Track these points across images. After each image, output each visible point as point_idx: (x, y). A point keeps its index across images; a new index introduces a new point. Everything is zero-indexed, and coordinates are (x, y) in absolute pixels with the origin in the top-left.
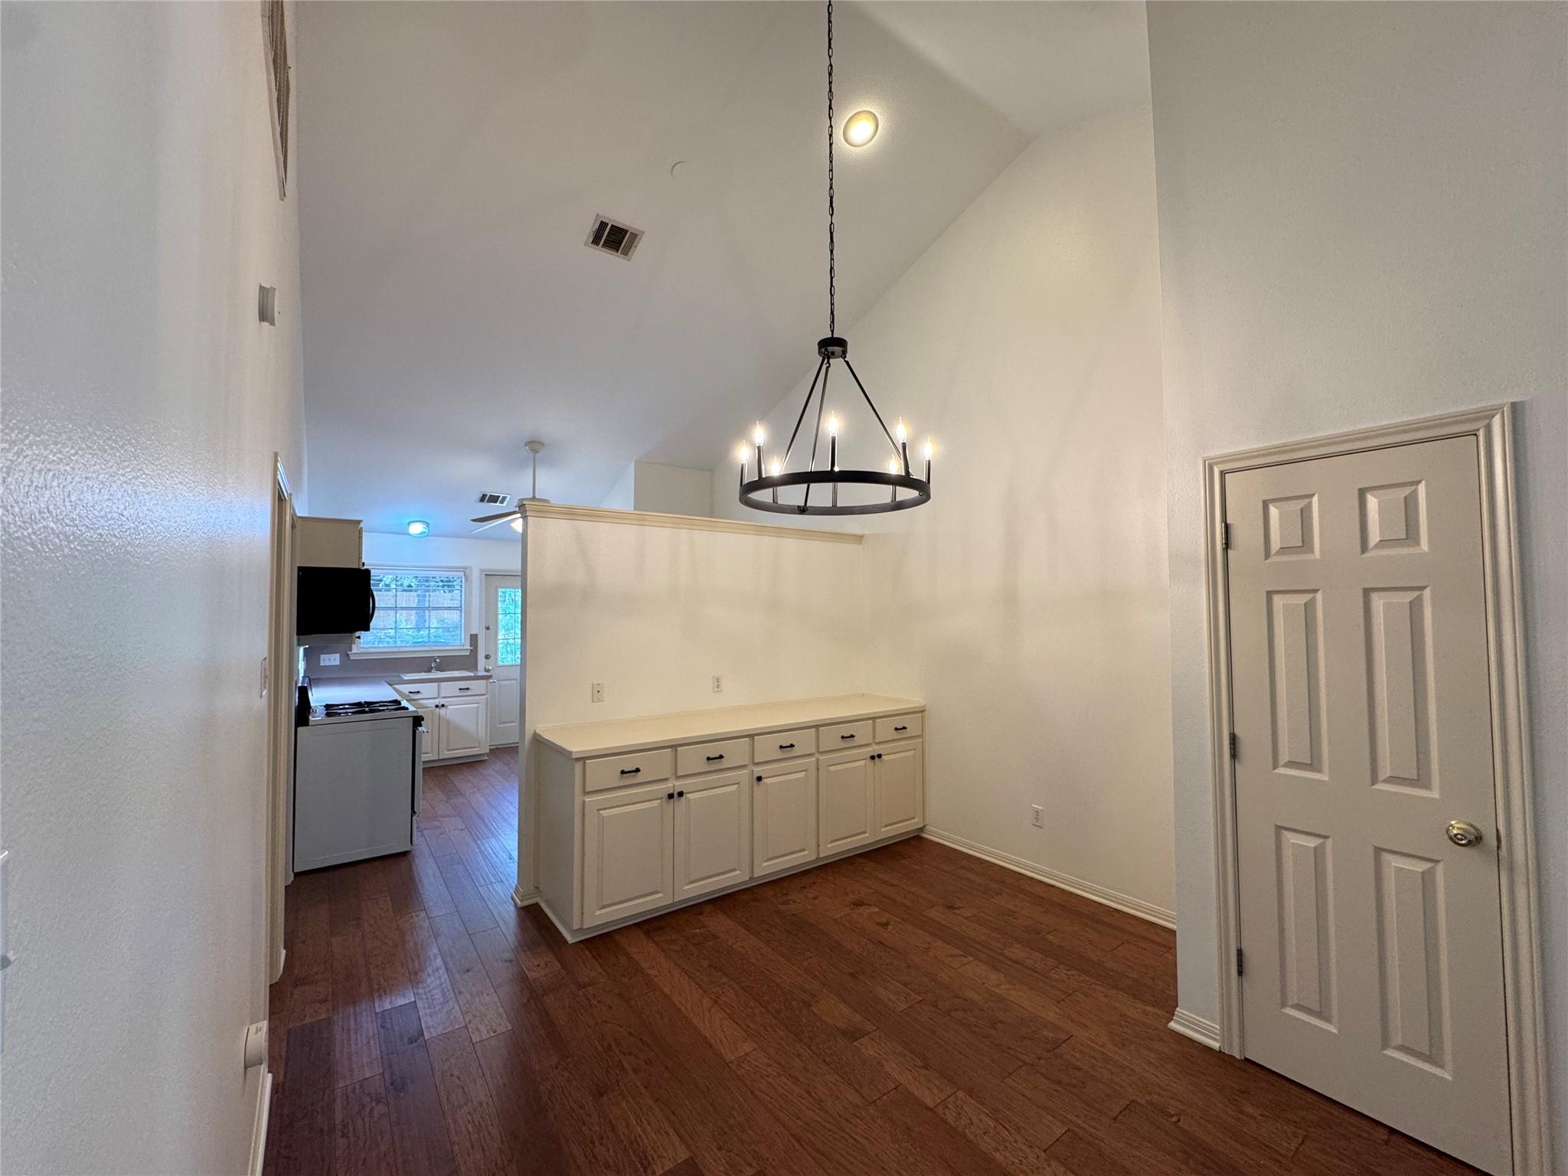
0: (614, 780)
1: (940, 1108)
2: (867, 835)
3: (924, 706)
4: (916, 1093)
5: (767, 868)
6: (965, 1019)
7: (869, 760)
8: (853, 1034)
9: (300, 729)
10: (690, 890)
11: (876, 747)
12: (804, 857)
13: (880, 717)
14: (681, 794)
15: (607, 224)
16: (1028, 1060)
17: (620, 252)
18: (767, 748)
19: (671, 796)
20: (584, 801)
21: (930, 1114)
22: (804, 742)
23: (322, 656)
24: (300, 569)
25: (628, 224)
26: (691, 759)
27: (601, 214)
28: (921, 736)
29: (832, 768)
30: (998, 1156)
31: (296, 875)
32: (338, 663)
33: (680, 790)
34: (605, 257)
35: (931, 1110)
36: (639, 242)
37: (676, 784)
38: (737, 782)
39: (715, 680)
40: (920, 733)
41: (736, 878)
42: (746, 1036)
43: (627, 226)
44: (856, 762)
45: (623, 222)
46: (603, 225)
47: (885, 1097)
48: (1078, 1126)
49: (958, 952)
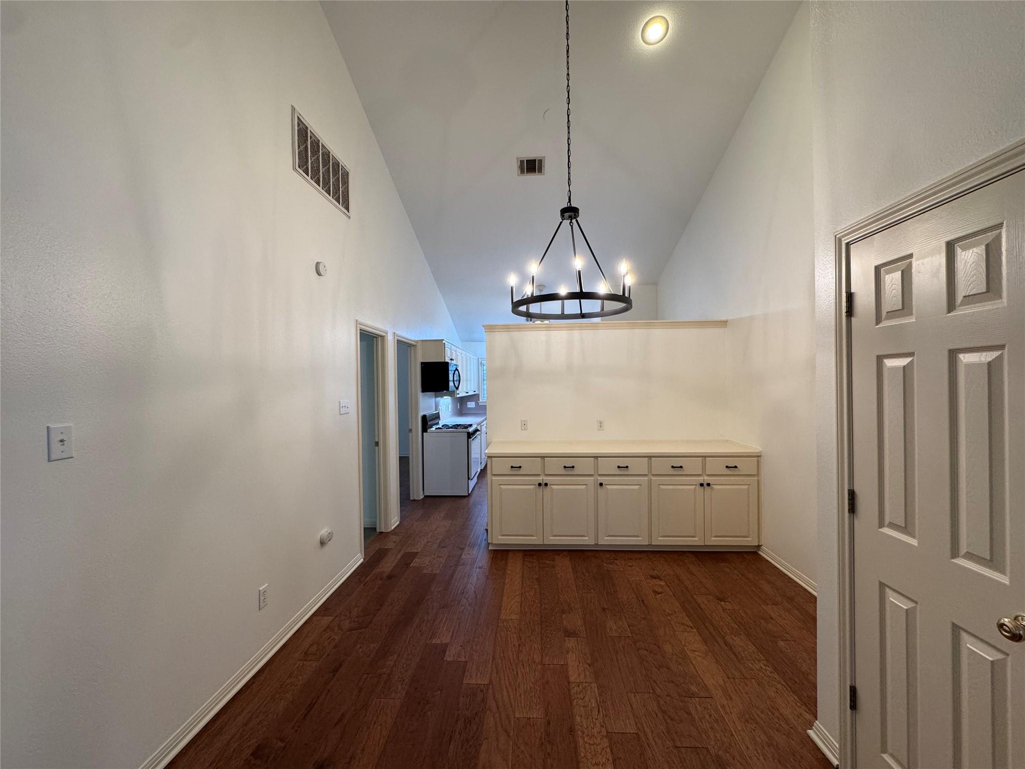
0: (508, 471)
1: (574, 684)
2: (696, 539)
3: (760, 452)
4: (570, 673)
5: (606, 540)
6: (645, 656)
7: (698, 486)
8: (570, 634)
9: (424, 434)
10: (554, 540)
11: (706, 478)
12: (640, 541)
13: (708, 457)
14: (546, 485)
15: (523, 161)
16: (658, 691)
17: (537, 172)
18: (608, 466)
19: (540, 485)
20: (492, 480)
21: (567, 684)
22: (640, 466)
23: (468, 403)
24: (422, 363)
25: (534, 156)
26: (555, 467)
27: (518, 157)
28: (758, 475)
29: (662, 487)
30: (578, 719)
31: (425, 496)
32: (474, 406)
33: (546, 482)
34: (532, 178)
35: (569, 683)
36: (544, 163)
37: (544, 478)
38: (586, 483)
39: (599, 423)
40: (755, 472)
41: (587, 541)
42: (519, 612)
43: (534, 157)
44: (687, 487)
45: (532, 156)
46: (522, 162)
47: (552, 666)
48: (646, 735)
49: (690, 624)
